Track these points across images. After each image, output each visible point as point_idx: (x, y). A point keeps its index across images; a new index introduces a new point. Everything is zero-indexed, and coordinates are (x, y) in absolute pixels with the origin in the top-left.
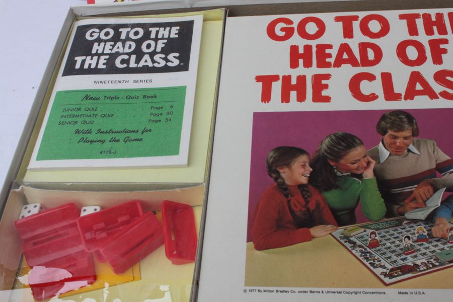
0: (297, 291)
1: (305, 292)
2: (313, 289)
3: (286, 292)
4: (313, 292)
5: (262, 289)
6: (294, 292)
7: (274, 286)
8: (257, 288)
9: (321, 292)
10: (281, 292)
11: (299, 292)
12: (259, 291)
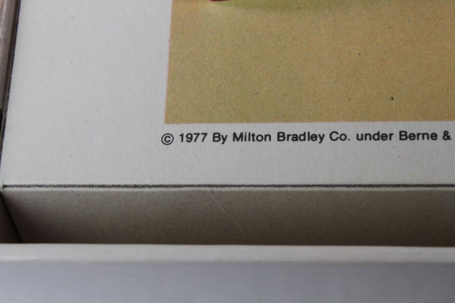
0: (352, 136)
1: (384, 137)
2: (412, 127)
3: (313, 137)
4: (412, 137)
5: (226, 129)
6: (343, 137)
7: (273, 120)
8: (211, 128)
9: (440, 135)
10: (296, 138)
11: (361, 138)
12: (217, 137)
